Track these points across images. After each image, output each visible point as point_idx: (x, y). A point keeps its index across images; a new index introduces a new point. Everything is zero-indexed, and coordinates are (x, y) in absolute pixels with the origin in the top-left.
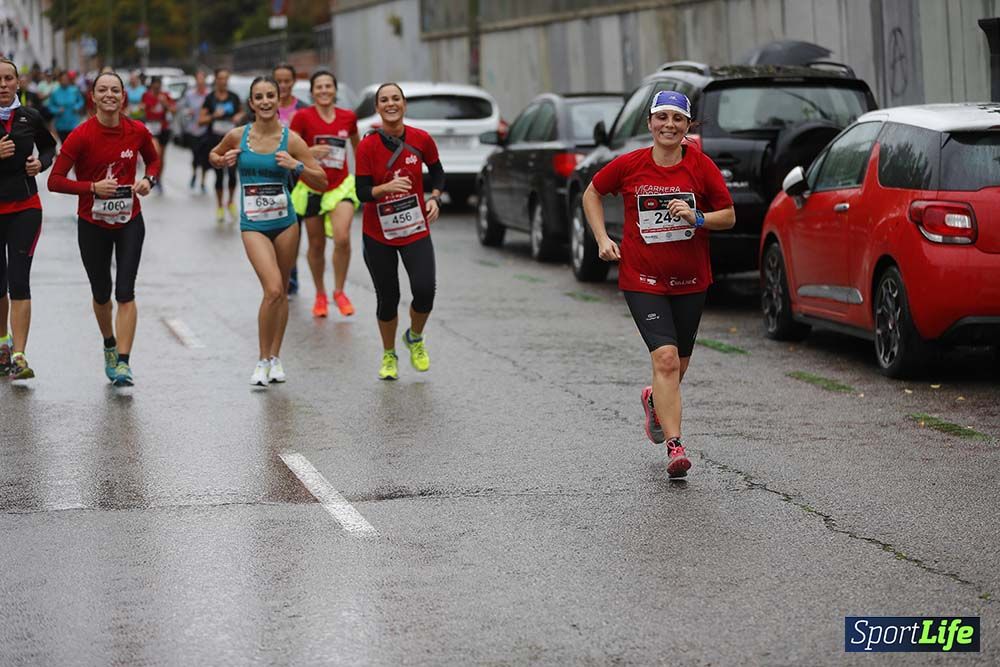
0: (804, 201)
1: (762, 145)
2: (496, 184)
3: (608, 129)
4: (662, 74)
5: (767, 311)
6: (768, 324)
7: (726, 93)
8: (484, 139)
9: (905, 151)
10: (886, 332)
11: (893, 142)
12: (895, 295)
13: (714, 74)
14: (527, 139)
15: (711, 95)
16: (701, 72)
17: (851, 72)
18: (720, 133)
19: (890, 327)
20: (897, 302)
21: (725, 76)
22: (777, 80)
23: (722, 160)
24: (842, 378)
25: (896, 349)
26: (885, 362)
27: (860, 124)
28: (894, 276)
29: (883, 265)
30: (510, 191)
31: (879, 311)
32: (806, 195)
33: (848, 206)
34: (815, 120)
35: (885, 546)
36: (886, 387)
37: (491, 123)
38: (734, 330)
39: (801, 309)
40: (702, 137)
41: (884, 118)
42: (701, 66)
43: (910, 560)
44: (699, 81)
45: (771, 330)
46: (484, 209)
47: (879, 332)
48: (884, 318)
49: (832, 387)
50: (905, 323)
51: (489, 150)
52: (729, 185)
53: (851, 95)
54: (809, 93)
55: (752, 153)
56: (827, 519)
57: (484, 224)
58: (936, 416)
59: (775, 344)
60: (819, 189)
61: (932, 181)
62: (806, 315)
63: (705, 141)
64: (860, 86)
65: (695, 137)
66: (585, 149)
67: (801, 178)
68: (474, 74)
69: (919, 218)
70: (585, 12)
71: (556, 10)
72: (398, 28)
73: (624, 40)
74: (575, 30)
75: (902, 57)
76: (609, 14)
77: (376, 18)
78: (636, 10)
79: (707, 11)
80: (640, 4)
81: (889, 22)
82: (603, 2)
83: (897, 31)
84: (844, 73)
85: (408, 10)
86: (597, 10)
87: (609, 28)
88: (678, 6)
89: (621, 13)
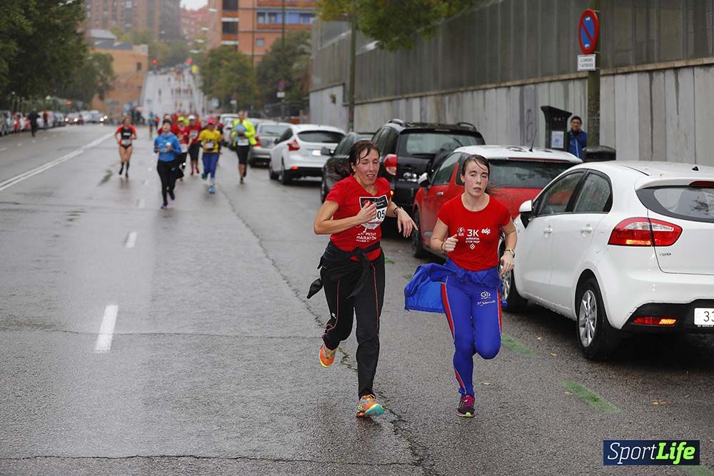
0: (428, 190)
1: (427, 161)
2: (327, 174)
4: (388, 125)
5: (413, 243)
6: (413, 249)
7: (412, 135)
13: (407, 126)
14: (340, 153)
15: (403, 136)
16: (401, 124)
17: (475, 128)
18: (405, 154)
21: (412, 127)
22: (437, 130)
23: (406, 168)
27: (454, 153)
30: (331, 178)
32: (429, 187)
33: (442, 193)
38: (400, 251)
40: (398, 156)
41: (463, 151)
42: (401, 121)
44: (400, 129)
45: (414, 252)
46: (323, 185)
51: (328, 158)
52: (409, 180)
53: (470, 139)
55: (422, 165)
57: (323, 192)
59: (414, 259)
60: (436, 184)
63: (399, 158)
64: (476, 135)
65: (395, 156)
67: (426, 178)
68: (351, 122)
70: (406, 96)
71: (396, 94)
72: (334, 100)
73: (421, 109)
74: (402, 103)
75: (531, 123)
76: (416, 97)
77: (326, 95)
78: (427, 96)
79: (454, 97)
80: (428, 93)
81: (526, 107)
82: (414, 91)
83: (530, 111)
84: (471, 128)
85: (338, 92)
86: (411, 95)
87: (416, 103)
88: (443, 95)
89: (421, 97)
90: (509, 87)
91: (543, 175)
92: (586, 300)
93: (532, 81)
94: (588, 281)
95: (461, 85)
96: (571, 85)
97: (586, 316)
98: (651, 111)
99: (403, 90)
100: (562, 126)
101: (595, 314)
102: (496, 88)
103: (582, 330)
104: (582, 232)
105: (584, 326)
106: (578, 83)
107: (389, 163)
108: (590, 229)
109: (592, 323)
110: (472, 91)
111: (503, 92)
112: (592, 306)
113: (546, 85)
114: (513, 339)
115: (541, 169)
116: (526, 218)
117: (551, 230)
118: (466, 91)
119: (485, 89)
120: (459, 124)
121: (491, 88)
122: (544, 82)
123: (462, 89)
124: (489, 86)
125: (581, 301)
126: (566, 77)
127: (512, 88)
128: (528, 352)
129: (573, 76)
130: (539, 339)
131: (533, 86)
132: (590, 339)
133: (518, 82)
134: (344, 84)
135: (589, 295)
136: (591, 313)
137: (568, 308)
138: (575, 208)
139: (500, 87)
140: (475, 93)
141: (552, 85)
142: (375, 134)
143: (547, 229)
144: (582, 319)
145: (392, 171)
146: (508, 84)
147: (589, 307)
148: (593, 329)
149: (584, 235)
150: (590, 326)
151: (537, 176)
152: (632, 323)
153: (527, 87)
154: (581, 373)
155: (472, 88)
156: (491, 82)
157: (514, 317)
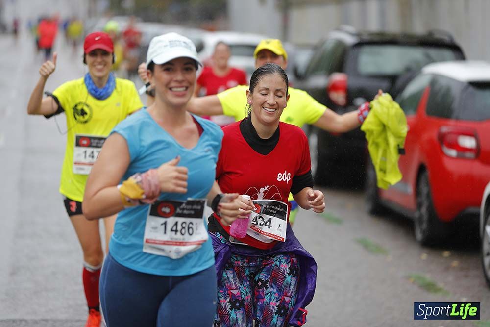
7: (367, 50)
10: (421, 214)
12: (426, 190)
13: (359, 36)
15: (355, 50)
16: (351, 34)
18: (358, 74)
19: (423, 210)
20: (428, 195)
21: (366, 38)
25: (425, 226)
26: (419, 234)
28: (426, 177)
29: (421, 169)
31: (419, 201)
40: (347, 76)
44: (350, 40)
47: (418, 214)
48: (420, 206)
50: (430, 210)
58: (426, 276)
61: (455, 115)
69: (442, 139)
84: (446, 39)
107: (334, 87)
120: (430, 34)
142: (315, 48)
145: (339, 97)
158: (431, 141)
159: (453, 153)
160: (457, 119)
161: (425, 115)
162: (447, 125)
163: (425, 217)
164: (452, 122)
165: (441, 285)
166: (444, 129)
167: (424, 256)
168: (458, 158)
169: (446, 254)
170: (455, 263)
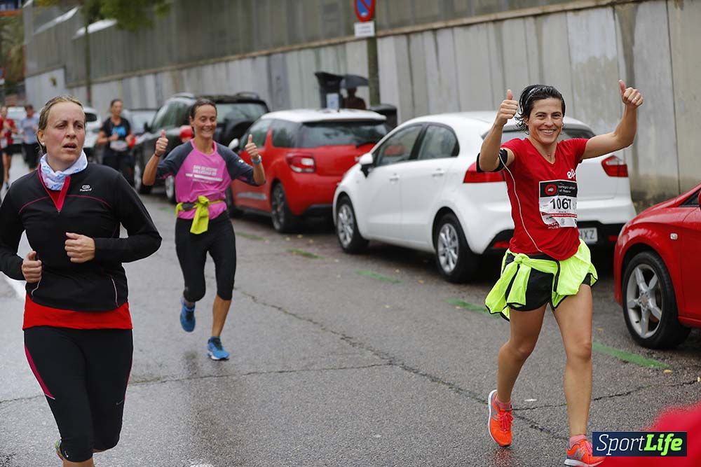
3: (149, 124)
4: (173, 100)
8: (95, 131)
9: (283, 132)
10: (277, 212)
11: (278, 128)
12: (281, 195)
16: (191, 98)
17: (258, 97)
19: (279, 210)
20: (282, 199)
24: (259, 233)
25: (282, 220)
26: (277, 226)
27: (263, 120)
28: (279, 187)
29: (275, 183)
31: (274, 203)
32: (240, 152)
34: (243, 118)
35: (280, 309)
36: (278, 238)
37: (98, 124)
39: (239, 204)
41: (273, 117)
42: (191, 96)
43: (290, 314)
44: (190, 103)
47: (274, 213)
48: (275, 207)
49: (254, 238)
50: (285, 209)
53: (259, 107)
54: (240, 106)
56: (253, 298)
58: (300, 249)
61: (296, 145)
62: (242, 206)
64: (262, 103)
66: (140, 134)
67: (237, 144)
68: (89, 102)
69: (290, 161)
70: (138, 73)
71: (125, 71)
72: (54, 82)
73: (157, 85)
74: (134, 81)
75: (280, 90)
76: (149, 73)
77: (45, 79)
78: (161, 72)
79: (194, 71)
80: (163, 69)
81: (275, 74)
82: (146, 67)
83: (278, 78)
84: (254, 97)
85: (59, 75)
86: (143, 72)
87: (150, 80)
88: (181, 69)
89: (156, 73)
90: (254, 58)
91: (346, 133)
92: (444, 232)
93: (279, 49)
94: (445, 216)
95: (201, 58)
96: (323, 52)
97: (445, 246)
98: (410, 69)
99: (133, 67)
100: (336, 89)
101: (456, 244)
102: (240, 59)
103: (442, 260)
104: (434, 175)
105: (444, 255)
106: (330, 50)
107: (184, 135)
108: (442, 172)
109: (453, 252)
110: (214, 63)
111: (247, 63)
112: (452, 236)
113: (295, 54)
114: (376, 273)
115: (342, 128)
116: (366, 169)
117: (398, 176)
118: (207, 64)
119: (227, 61)
120: (238, 94)
121: (233, 60)
122: (291, 50)
123: (201, 62)
124: (232, 57)
125: (438, 234)
126: (316, 44)
127: (259, 59)
128: (398, 282)
129: (325, 42)
130: (397, 271)
131: (280, 56)
132: (452, 266)
133: (265, 52)
134: (65, 67)
135: (447, 227)
136: (451, 244)
137: (425, 242)
138: (419, 155)
139: (244, 58)
140: (217, 66)
141: (302, 52)
143: (394, 177)
144: (441, 249)
146: (254, 54)
147: (449, 239)
148: (456, 257)
149: (436, 178)
150: (451, 254)
151: (342, 135)
152: (493, 248)
153: (274, 57)
154: (455, 292)
155: (212, 60)
156: (234, 53)
157: (360, 257)
158: (281, 163)
159: (299, 170)
160: (300, 147)
161: (273, 148)
162: (291, 152)
163: (282, 214)
164: (295, 150)
165: (315, 254)
166: (290, 155)
167: (288, 239)
168: (302, 173)
169: (300, 236)
170: (311, 241)
